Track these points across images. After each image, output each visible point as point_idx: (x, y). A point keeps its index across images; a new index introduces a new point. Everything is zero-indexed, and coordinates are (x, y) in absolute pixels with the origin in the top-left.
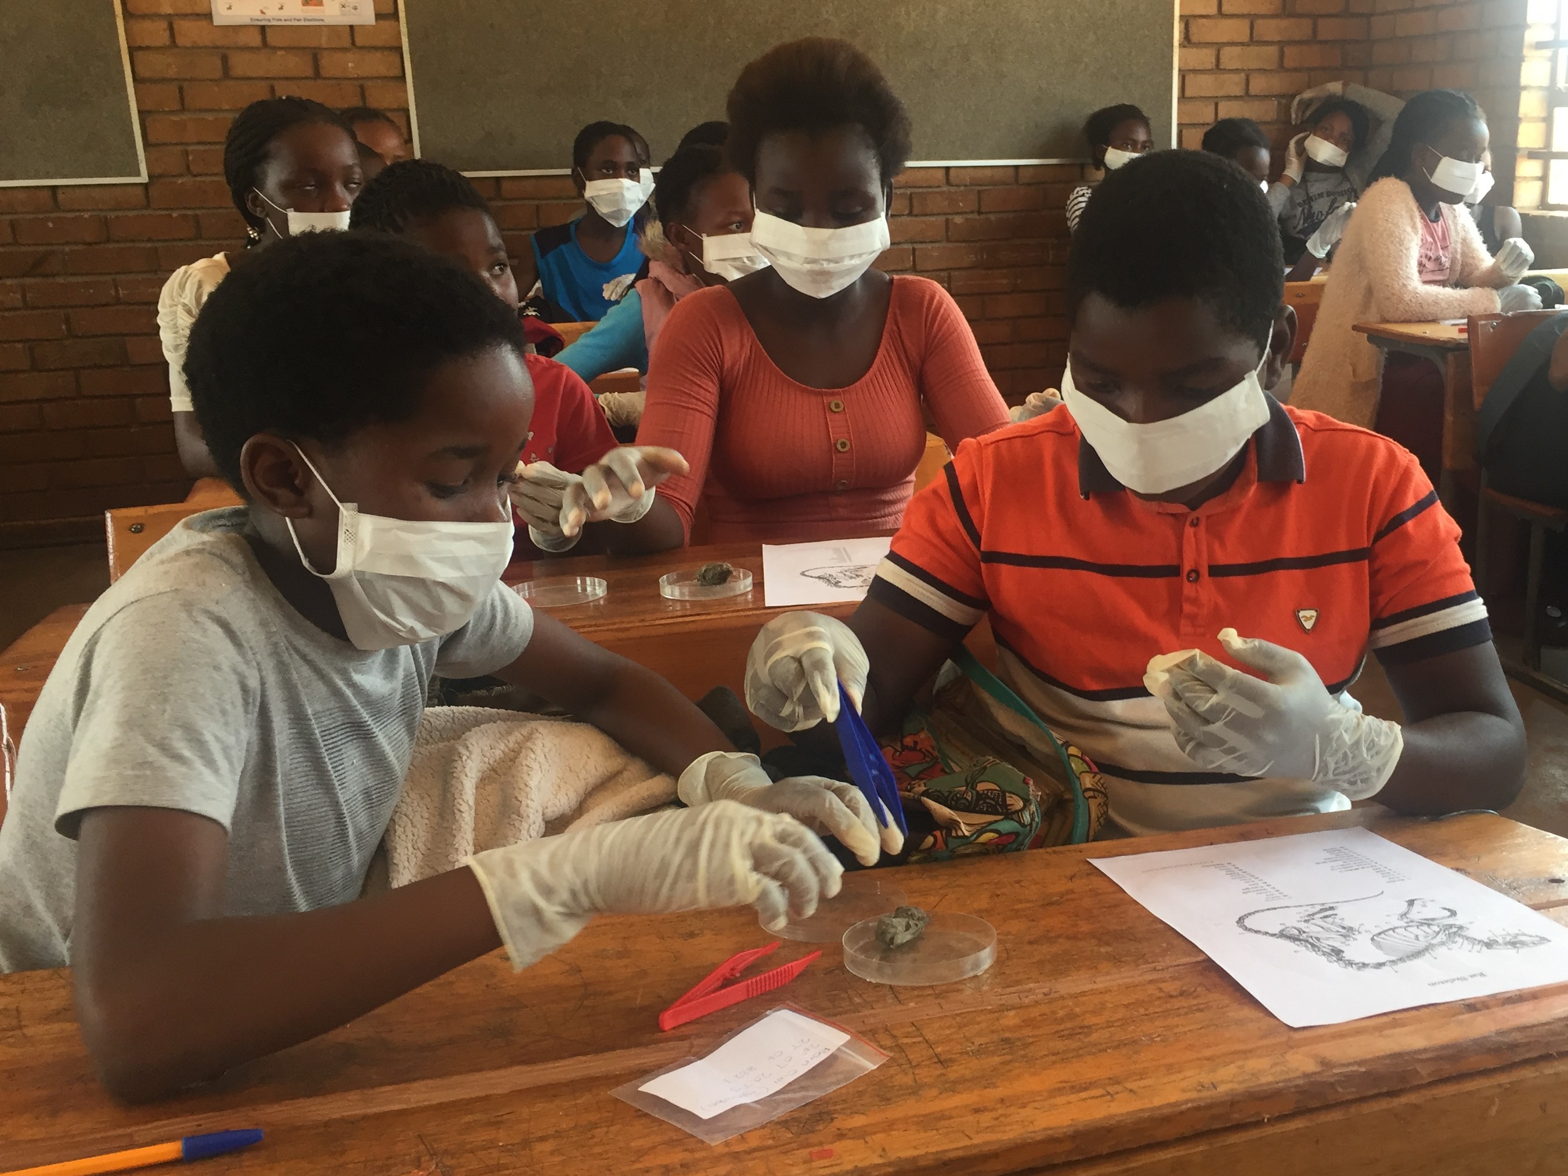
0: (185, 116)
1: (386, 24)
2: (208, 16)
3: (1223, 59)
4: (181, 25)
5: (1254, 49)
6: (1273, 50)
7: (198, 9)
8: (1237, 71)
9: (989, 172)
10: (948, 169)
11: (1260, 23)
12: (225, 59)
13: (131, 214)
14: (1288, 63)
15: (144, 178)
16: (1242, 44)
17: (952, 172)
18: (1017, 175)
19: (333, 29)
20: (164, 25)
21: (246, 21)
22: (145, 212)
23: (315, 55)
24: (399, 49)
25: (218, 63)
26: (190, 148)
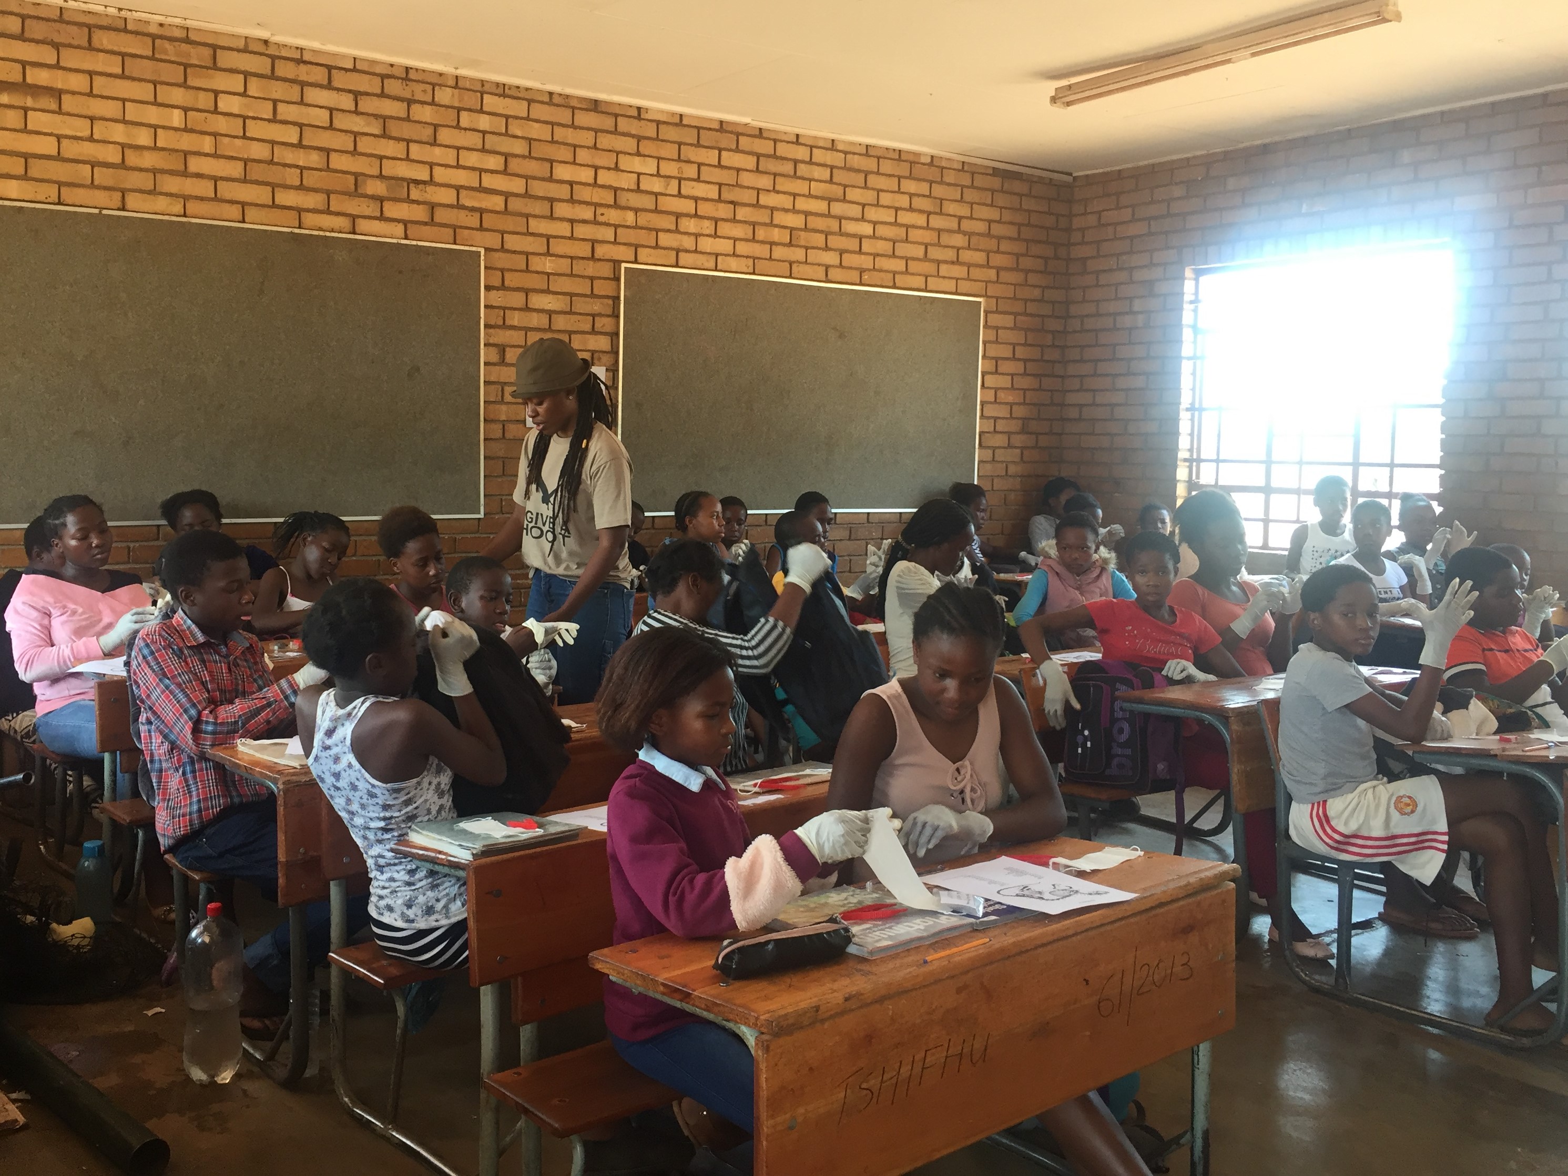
0: (505, 479)
3: (996, 455)
4: (509, 426)
5: (1009, 450)
6: (1018, 451)
7: (518, 418)
8: (1002, 462)
9: (887, 516)
10: (868, 513)
11: (1013, 436)
13: (469, 536)
14: (1025, 459)
15: (481, 516)
16: (1004, 448)
17: (871, 516)
18: (900, 517)
20: (501, 426)
22: (477, 535)
26: (504, 498)
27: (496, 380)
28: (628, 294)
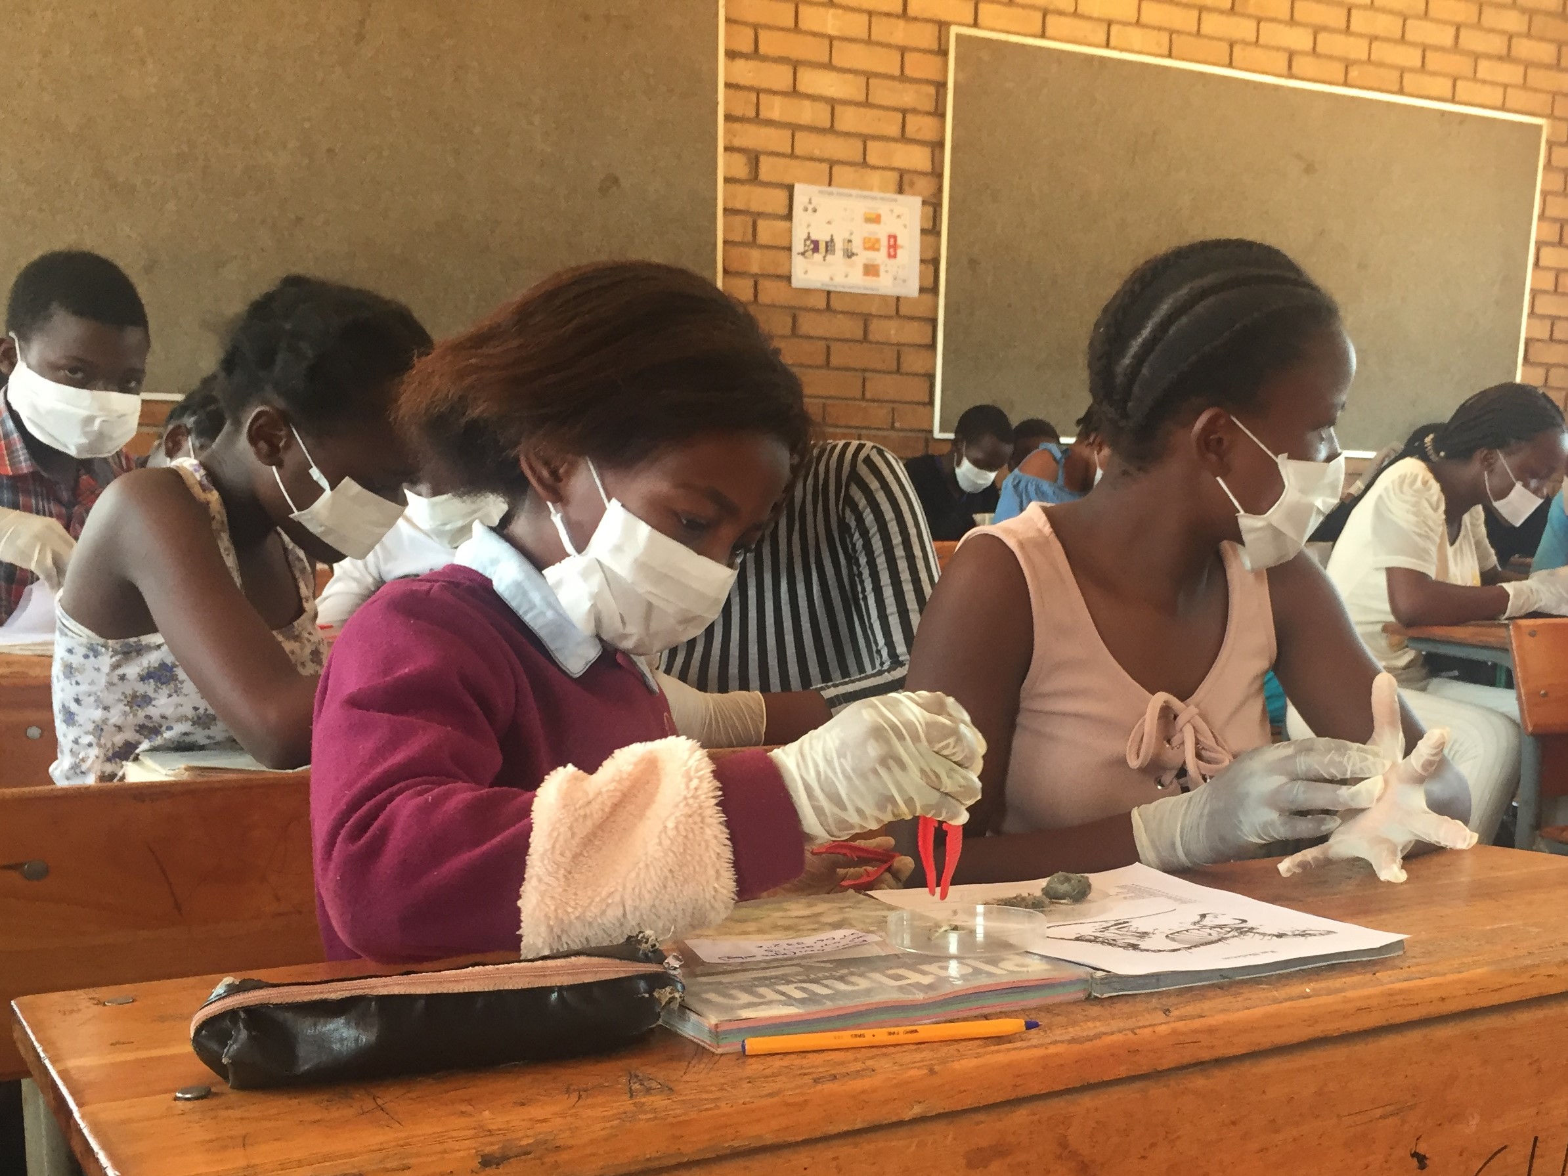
1: (928, 297)
2: (788, 278)
4: (765, 284)
12: (794, 319)
19: (884, 298)
20: (751, 283)
21: (818, 286)
23: (866, 319)
24: (934, 321)
25: (790, 320)
27: (741, 208)
28: (959, 78)
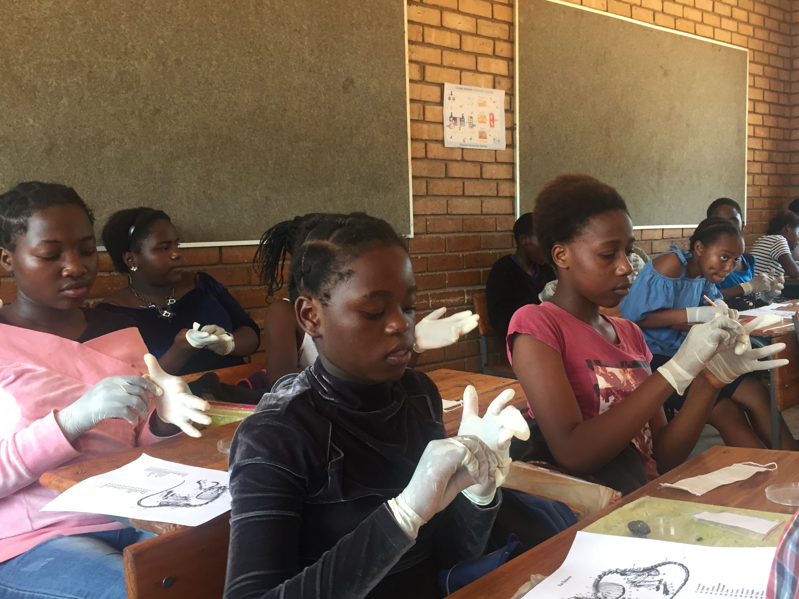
1: (511, 150)
4: (430, 146)
7: (439, 138)
12: (446, 167)
15: (412, 235)
19: (489, 151)
20: (423, 145)
21: (457, 145)
23: (482, 165)
24: (514, 164)
26: (428, 217)
27: (418, 98)
28: (522, 21)
